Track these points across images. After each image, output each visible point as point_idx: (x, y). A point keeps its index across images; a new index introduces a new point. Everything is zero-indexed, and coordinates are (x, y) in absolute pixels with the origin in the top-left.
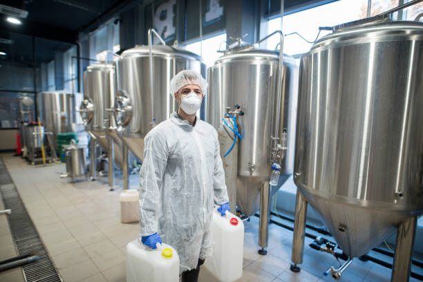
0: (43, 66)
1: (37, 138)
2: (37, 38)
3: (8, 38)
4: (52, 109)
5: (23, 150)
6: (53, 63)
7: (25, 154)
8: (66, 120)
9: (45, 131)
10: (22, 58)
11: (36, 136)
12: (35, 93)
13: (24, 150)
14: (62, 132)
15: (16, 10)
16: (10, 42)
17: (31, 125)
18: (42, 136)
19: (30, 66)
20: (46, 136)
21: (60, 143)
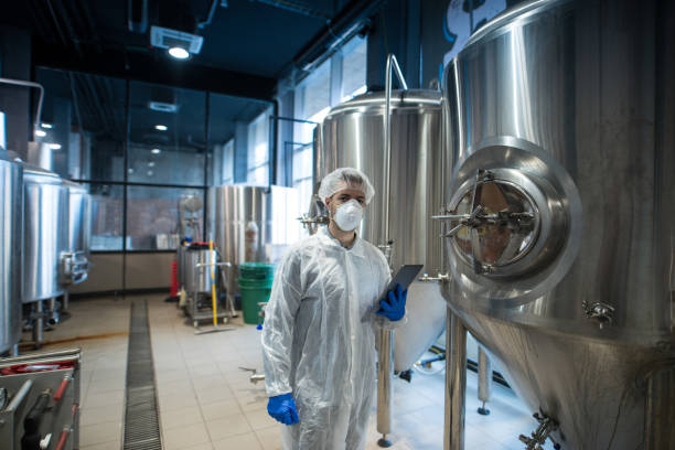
0: (217, 149)
1: (204, 273)
2: (212, 95)
3: (171, 102)
4: (232, 218)
5: (179, 294)
6: (231, 143)
7: (182, 302)
8: (256, 238)
9: (219, 261)
10: (190, 139)
11: (202, 270)
12: (205, 189)
13: (182, 294)
14: (248, 259)
15: (184, 36)
16: (173, 108)
17: (196, 247)
18: (213, 269)
19: (200, 151)
20: (219, 270)
21: (242, 283)
